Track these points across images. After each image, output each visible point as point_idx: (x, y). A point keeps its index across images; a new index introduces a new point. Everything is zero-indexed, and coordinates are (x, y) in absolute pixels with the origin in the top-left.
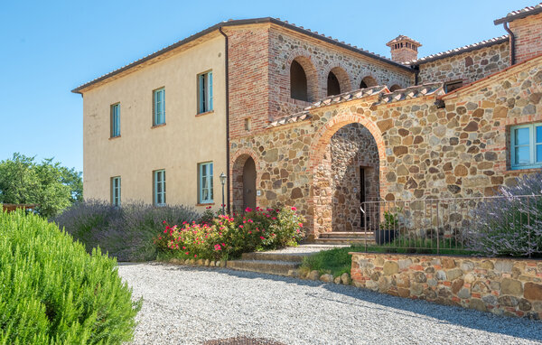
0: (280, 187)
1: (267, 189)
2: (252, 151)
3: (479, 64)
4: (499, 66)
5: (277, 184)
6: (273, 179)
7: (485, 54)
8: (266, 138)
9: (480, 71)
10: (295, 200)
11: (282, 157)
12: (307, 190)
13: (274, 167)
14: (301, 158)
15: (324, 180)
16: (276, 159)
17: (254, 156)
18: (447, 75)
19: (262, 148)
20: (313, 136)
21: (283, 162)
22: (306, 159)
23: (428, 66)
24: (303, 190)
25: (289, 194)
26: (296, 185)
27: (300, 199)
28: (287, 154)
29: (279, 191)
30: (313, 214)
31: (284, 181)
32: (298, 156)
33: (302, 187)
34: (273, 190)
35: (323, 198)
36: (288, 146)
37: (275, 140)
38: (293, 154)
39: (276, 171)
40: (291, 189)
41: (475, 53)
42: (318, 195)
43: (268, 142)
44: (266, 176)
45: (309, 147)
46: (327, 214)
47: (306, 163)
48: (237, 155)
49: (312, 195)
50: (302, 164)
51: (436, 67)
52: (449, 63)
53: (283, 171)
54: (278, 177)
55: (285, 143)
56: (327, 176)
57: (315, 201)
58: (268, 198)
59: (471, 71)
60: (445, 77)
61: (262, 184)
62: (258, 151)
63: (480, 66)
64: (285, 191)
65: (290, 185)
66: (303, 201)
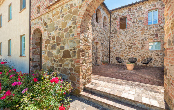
0: (55, 49)
1: (48, 50)
2: (41, 26)
3: (134, 10)
4: (142, 10)
5: (54, 47)
6: (52, 43)
7: (136, 7)
8: (48, 16)
9: (134, 12)
10: (65, 59)
11: (57, 28)
12: (75, 52)
13: (52, 35)
14: (70, 27)
15: (87, 45)
16: (53, 30)
17: (42, 29)
18: (121, 15)
19: (45, 24)
20: (80, 7)
21: (57, 31)
22: (74, 28)
23: (115, 12)
24: (71, 52)
25: (61, 55)
26: (67, 48)
27: (69, 59)
28: (60, 26)
29: (55, 52)
30: (79, 72)
31: (58, 45)
32: (68, 26)
33: (71, 50)
34: (51, 51)
35: (87, 58)
36: (61, 19)
37: (53, 16)
38: (64, 24)
39: (53, 38)
40: (63, 51)
41: (132, 7)
42: (83, 56)
43: (49, 19)
44: (47, 41)
45: (77, 17)
46: (89, 70)
47: (74, 30)
48: (34, 29)
49: (79, 57)
50: (71, 31)
51: (118, 12)
52: (122, 11)
53: (57, 37)
54: (54, 42)
55: (59, 17)
56: (89, 43)
57: (81, 62)
58: (49, 56)
59: (130, 13)
60: (120, 15)
61: (46, 46)
62: (44, 26)
63: (134, 11)
64: (59, 52)
65: (62, 48)
66: (72, 61)
